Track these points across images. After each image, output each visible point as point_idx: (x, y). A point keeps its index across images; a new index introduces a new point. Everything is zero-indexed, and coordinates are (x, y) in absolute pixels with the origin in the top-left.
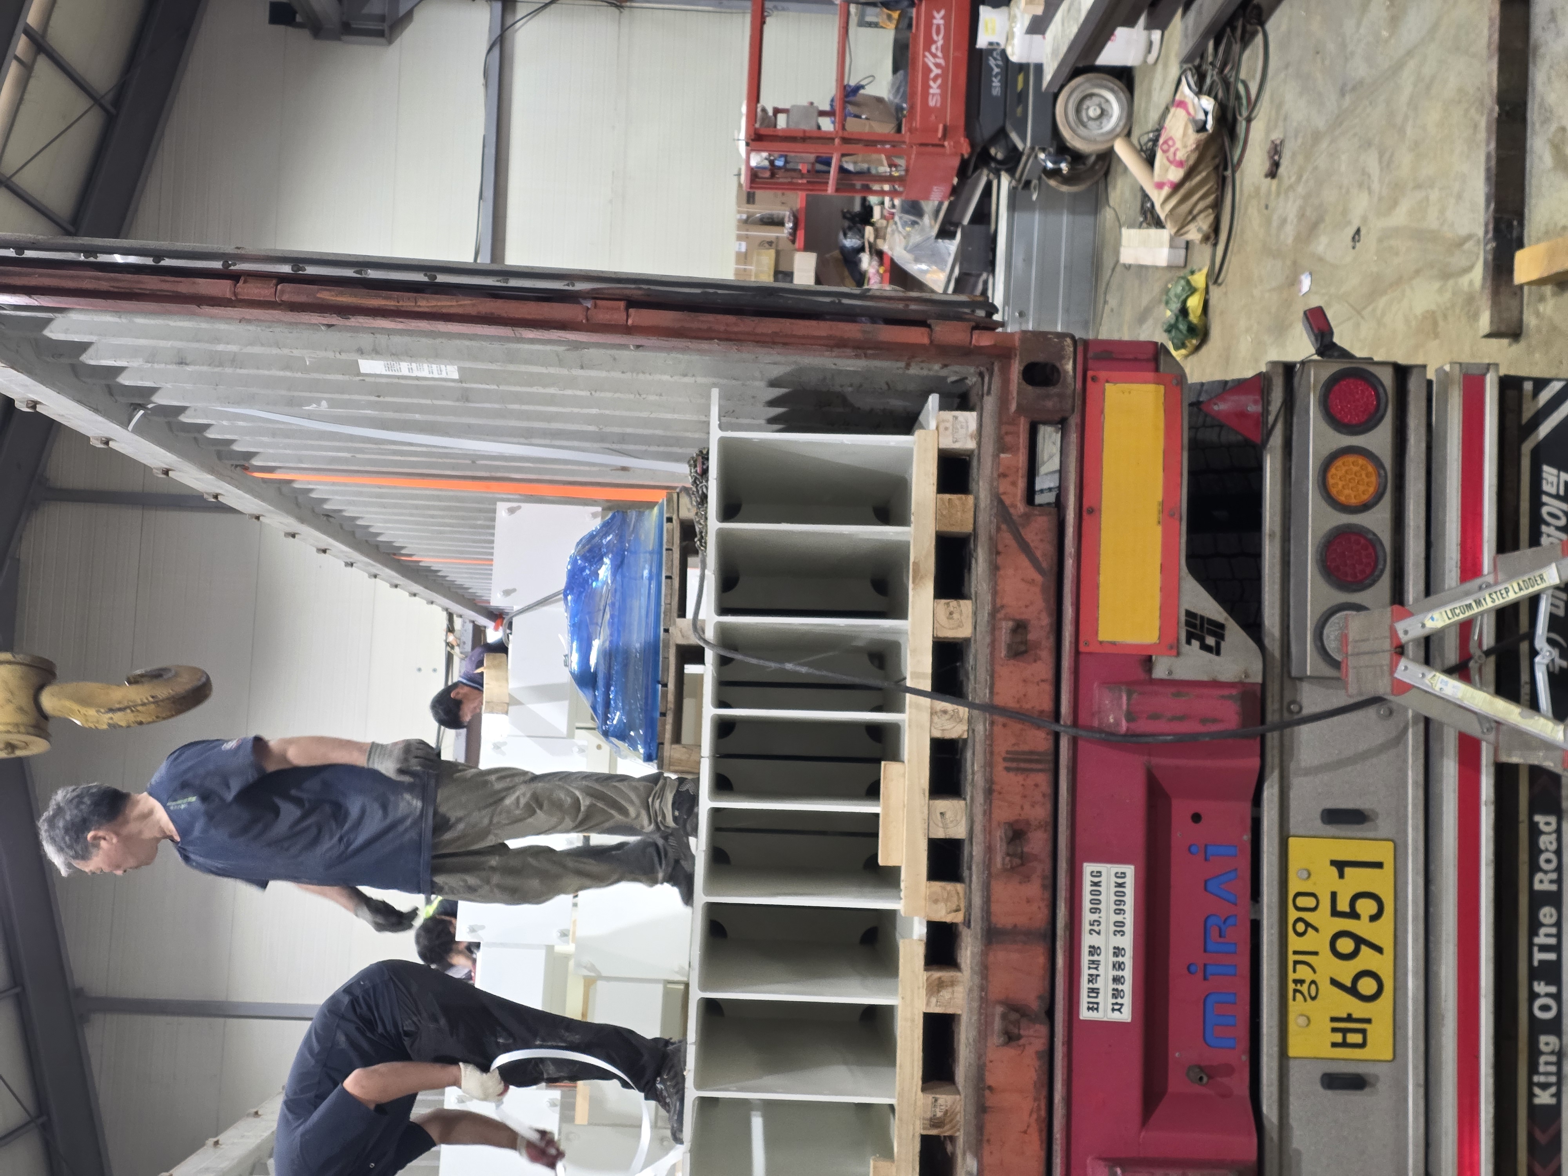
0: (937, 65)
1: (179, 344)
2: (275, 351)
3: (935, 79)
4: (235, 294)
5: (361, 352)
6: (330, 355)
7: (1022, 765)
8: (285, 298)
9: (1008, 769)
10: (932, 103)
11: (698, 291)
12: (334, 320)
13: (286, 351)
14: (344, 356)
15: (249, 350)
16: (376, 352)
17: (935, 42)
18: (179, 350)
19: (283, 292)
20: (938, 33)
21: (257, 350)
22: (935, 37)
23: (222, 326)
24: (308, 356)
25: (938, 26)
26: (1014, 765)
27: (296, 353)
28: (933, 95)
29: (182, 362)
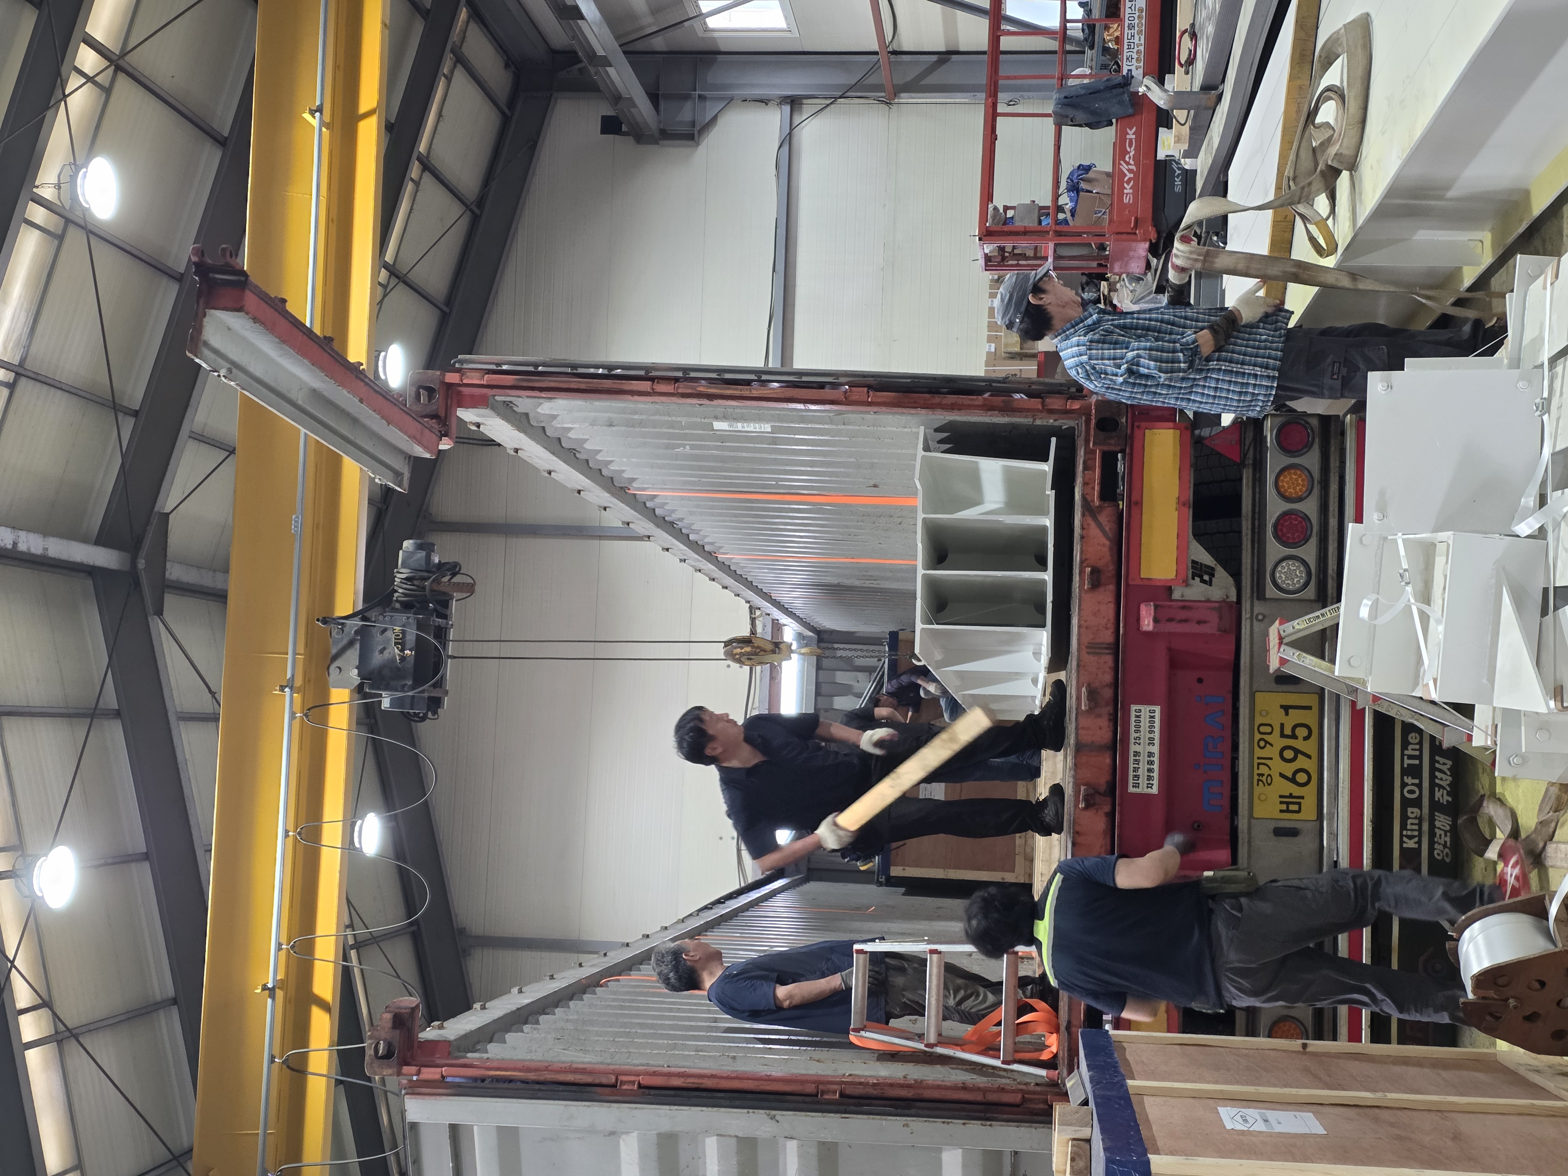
0: (1130, 171)
1: (611, 415)
2: (666, 418)
3: (1128, 182)
4: (653, 389)
5: (716, 418)
6: (698, 420)
7: (1098, 651)
8: (680, 391)
9: (1088, 653)
10: (1126, 201)
11: (909, 380)
12: (705, 402)
13: (674, 418)
14: (706, 420)
15: (652, 418)
16: (725, 418)
17: (1129, 153)
18: (610, 418)
19: (678, 388)
20: (1130, 146)
21: (657, 418)
22: (1128, 149)
23: (641, 406)
24: (684, 420)
25: (1131, 140)
26: (1093, 650)
27: (679, 419)
28: (1127, 194)
29: (611, 425)
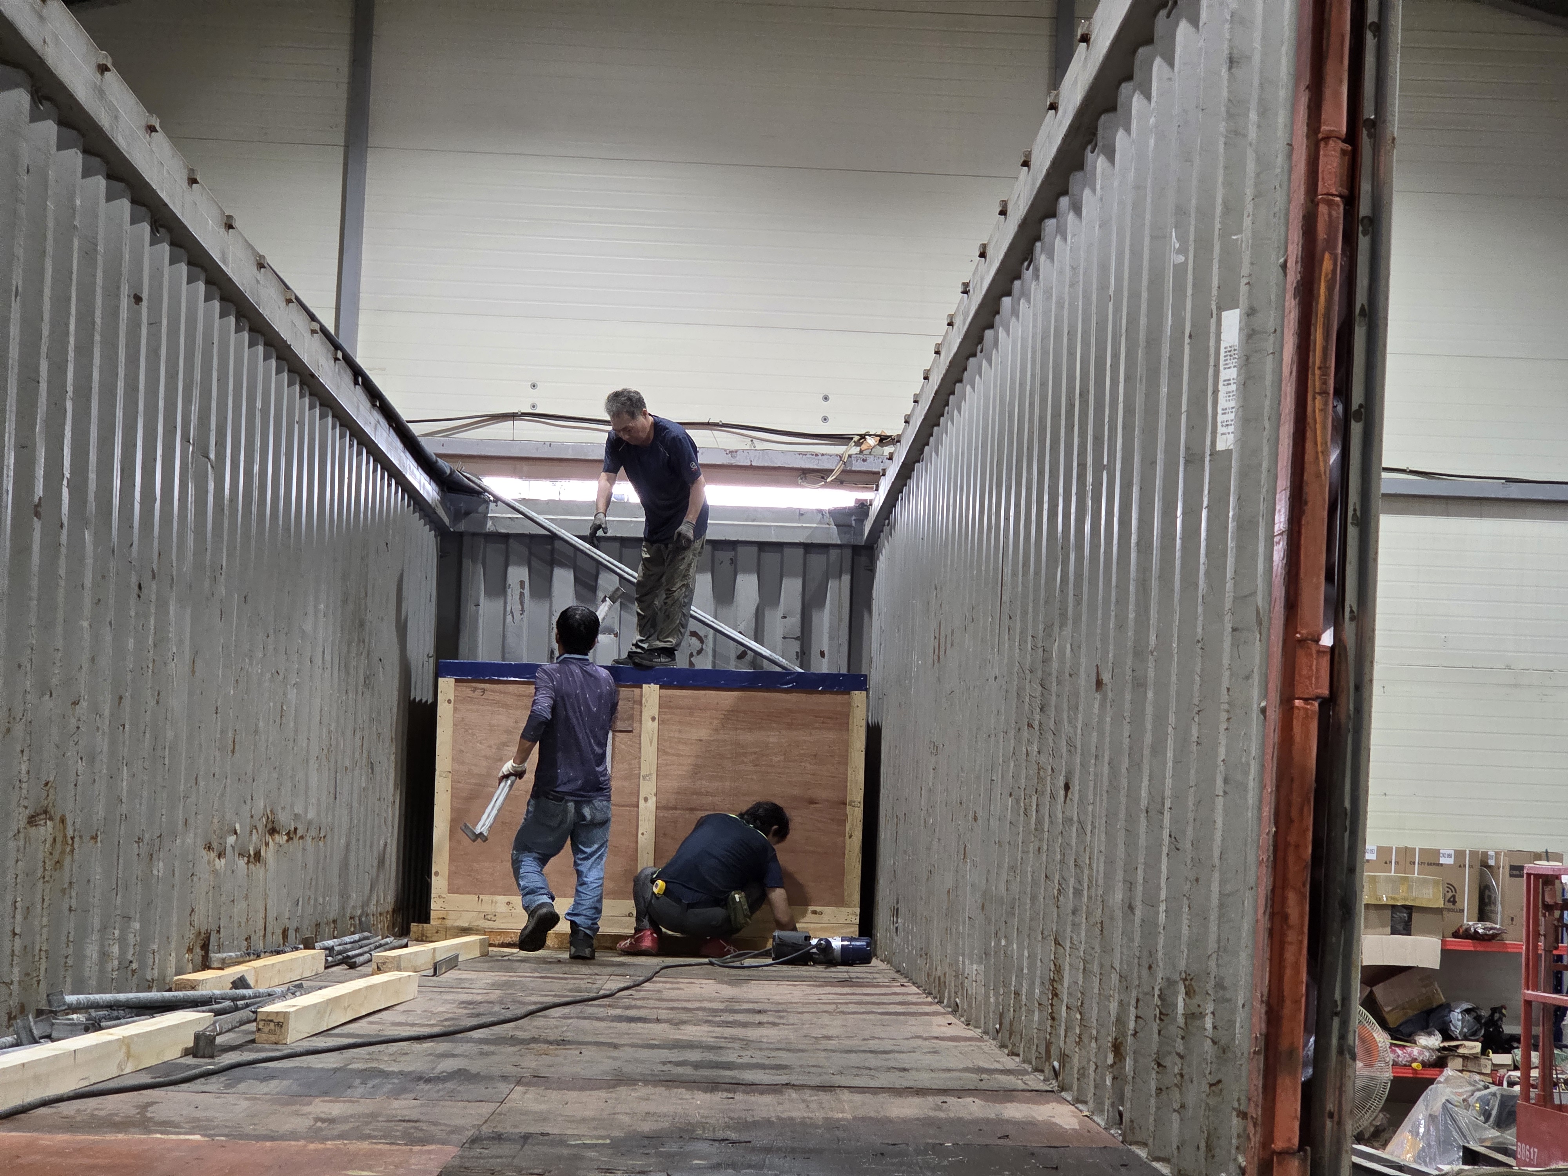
1: (1257, 58)
2: (1249, 192)
4: (1327, 139)
5: (1251, 313)
6: (1245, 270)
8: (1323, 209)
11: (1347, 804)
12: (1293, 276)
13: (1249, 207)
14: (1243, 289)
15: (1251, 157)
16: (1250, 334)
18: (1249, 58)
19: (1330, 204)
21: (1251, 167)
23: (1281, 118)
24: (1243, 238)
27: (1247, 222)
29: (1232, 62)
